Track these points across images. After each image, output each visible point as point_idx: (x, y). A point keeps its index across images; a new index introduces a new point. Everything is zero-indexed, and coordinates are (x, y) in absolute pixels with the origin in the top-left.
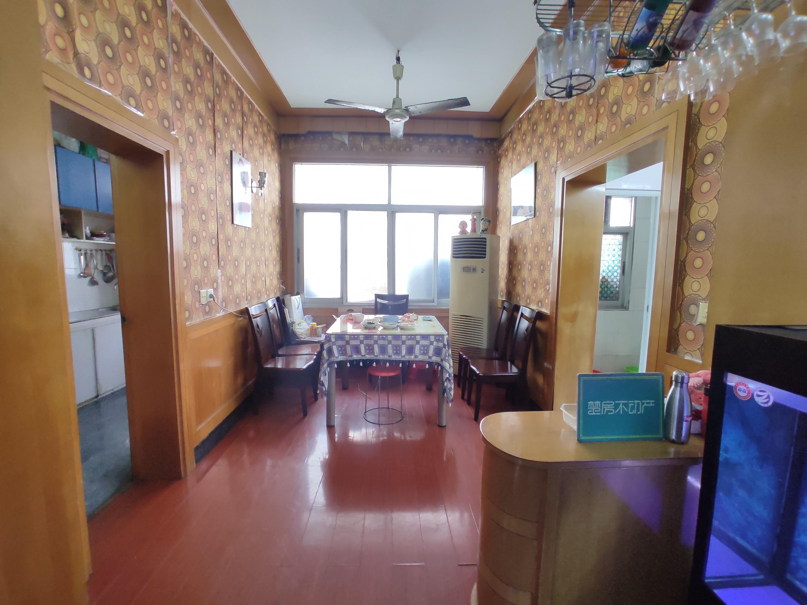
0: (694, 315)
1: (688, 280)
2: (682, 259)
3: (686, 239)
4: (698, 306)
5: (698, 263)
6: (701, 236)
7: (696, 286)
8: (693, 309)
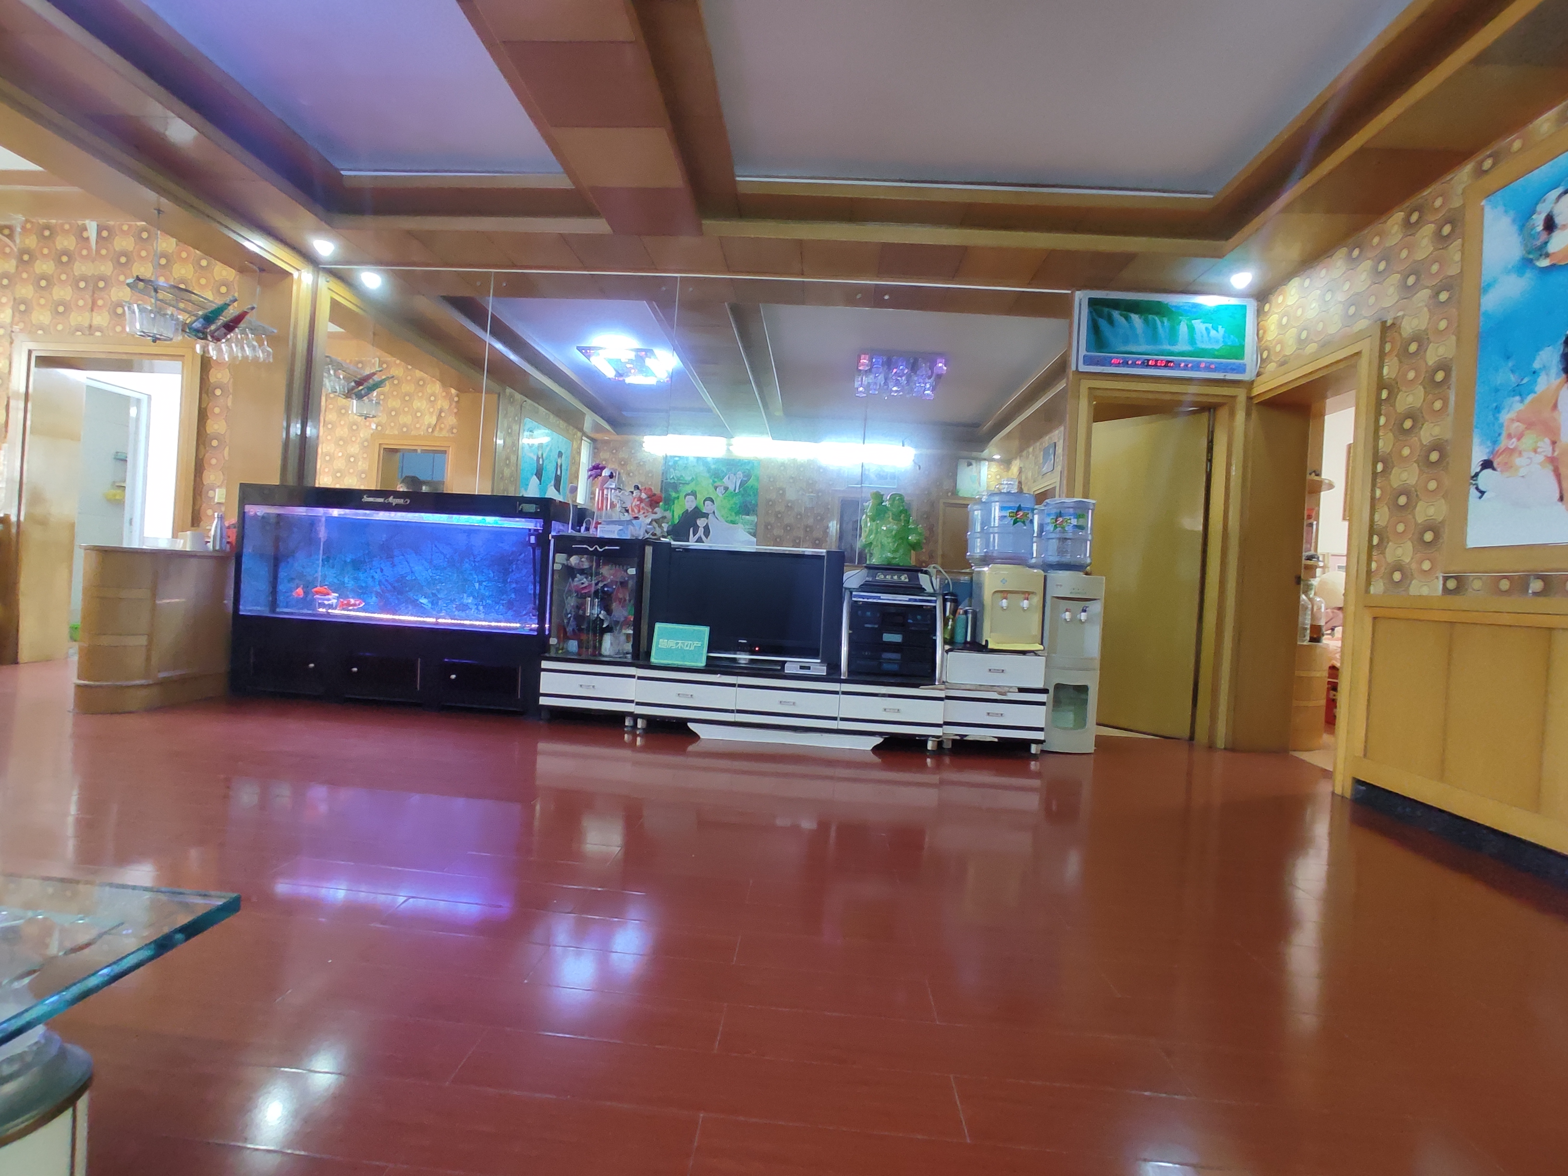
0: (212, 498)
1: (205, 473)
2: (201, 457)
3: (204, 444)
4: (215, 491)
5: (214, 461)
6: (215, 443)
7: (212, 477)
8: (211, 493)
